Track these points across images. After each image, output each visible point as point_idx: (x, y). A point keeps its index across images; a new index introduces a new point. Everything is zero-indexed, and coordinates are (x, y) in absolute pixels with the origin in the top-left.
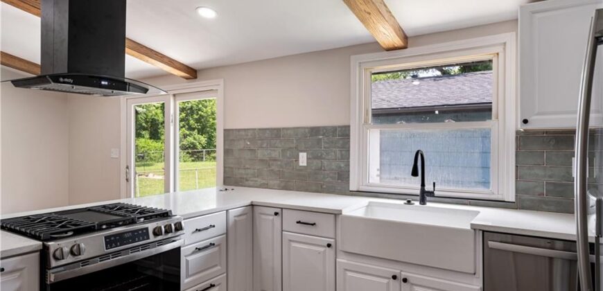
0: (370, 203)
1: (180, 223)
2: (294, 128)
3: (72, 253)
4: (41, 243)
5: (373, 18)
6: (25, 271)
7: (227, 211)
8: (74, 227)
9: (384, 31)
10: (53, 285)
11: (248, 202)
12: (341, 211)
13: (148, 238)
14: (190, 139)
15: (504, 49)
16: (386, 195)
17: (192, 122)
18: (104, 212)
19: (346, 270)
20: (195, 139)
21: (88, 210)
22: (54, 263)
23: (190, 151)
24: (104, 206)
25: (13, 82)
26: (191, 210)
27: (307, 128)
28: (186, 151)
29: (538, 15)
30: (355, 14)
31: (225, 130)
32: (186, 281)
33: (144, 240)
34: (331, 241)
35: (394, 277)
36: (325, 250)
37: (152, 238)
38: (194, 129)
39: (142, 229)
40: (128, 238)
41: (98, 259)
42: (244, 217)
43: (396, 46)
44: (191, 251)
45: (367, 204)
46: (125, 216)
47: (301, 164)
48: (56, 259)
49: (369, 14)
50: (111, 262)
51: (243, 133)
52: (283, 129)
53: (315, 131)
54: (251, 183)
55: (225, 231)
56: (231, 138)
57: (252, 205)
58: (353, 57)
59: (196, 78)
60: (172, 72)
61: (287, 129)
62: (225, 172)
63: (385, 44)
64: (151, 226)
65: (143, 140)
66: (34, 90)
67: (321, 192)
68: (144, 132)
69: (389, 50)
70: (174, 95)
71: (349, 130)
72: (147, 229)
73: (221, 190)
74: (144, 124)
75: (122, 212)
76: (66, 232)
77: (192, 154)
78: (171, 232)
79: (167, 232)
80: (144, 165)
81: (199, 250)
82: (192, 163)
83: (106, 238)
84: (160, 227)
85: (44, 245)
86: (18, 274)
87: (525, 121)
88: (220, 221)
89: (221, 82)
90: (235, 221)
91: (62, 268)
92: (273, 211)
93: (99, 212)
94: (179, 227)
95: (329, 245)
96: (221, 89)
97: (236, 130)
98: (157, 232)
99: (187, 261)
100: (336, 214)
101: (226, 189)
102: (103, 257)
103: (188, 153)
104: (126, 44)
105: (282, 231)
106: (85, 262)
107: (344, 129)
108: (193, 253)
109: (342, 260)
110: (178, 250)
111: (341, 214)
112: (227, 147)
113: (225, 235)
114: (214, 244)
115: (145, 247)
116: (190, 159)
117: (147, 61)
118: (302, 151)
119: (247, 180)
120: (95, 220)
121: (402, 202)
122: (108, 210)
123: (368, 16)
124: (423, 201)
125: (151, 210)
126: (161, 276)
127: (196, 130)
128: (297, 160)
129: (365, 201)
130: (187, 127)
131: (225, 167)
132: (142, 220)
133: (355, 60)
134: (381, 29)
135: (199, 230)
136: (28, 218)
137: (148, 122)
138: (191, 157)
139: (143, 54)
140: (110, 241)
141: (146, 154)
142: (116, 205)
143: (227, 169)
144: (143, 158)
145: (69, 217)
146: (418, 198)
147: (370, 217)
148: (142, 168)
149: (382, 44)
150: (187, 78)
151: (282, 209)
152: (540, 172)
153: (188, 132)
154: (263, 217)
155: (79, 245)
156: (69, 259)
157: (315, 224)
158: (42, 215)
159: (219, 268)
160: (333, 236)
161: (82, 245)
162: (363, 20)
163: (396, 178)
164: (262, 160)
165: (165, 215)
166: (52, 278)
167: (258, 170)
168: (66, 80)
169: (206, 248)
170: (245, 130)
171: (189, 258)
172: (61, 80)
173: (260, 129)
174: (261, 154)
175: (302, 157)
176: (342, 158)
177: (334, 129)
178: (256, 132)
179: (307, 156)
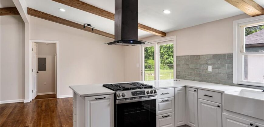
0: (242, 89)
1: (156, 90)
2: (206, 55)
3: (122, 95)
4: (114, 92)
5: (240, 4)
6: (111, 99)
7: (174, 88)
8: (123, 88)
9: (248, 8)
10: (117, 105)
11: (184, 85)
12: (224, 91)
13: (145, 94)
14: (169, 60)
16: (253, 87)
17: (169, 52)
18: (132, 85)
20: (171, 59)
21: (128, 84)
22: (118, 98)
23: (169, 65)
24: (132, 83)
25: (108, 43)
26: (160, 86)
27: (212, 55)
28: (167, 65)
30: (230, 3)
31: (177, 56)
32: (159, 112)
33: (143, 95)
34: (220, 105)
35: (251, 125)
36: (217, 109)
37: (146, 94)
38: (170, 55)
39: (143, 91)
40: (139, 93)
41: (130, 99)
42: (182, 91)
43: (257, 14)
44: (160, 101)
45: (240, 90)
46: (138, 86)
47: (209, 71)
48: (118, 97)
49: (238, 2)
50: (133, 100)
51: (184, 57)
52: (201, 55)
53: (215, 56)
54: (187, 78)
55: (174, 96)
56: (179, 59)
57: (185, 87)
58: (234, 22)
59: (165, 36)
60: (157, 34)
61: (203, 55)
62: (177, 73)
63: (250, 14)
64: (146, 90)
65: (150, 60)
66: (113, 45)
67: (218, 84)
68: (150, 57)
69: (253, 16)
70: (158, 43)
71: (233, 56)
72: (144, 91)
73: (174, 80)
74: (150, 54)
75: (138, 85)
76: (121, 89)
77: (169, 66)
78: (153, 93)
79: (151, 93)
80: (150, 70)
81: (163, 101)
82: (170, 70)
83: (132, 92)
84: (149, 91)
85: (115, 92)
86: (109, 100)
88: (171, 91)
89: (175, 37)
90: (178, 92)
91: (120, 100)
92: (194, 90)
93: (131, 84)
94: (155, 92)
95: (218, 106)
96: (175, 40)
97: (181, 56)
98: (148, 93)
99: (159, 105)
100: (222, 93)
101: (176, 80)
102: (131, 98)
103: (168, 66)
104: (138, 26)
105: (198, 98)
106: (126, 99)
107: (230, 55)
108: (161, 102)
109: (225, 113)
110: (155, 100)
111: (224, 93)
112: (177, 63)
113: (174, 97)
114: (169, 100)
115: (144, 97)
116: (169, 68)
117: (147, 31)
118: (210, 65)
119: (185, 77)
120: (129, 86)
121: (260, 91)
122: (133, 84)
123: (237, 3)
125: (146, 85)
126: (149, 110)
127: (171, 56)
128: (207, 69)
129: (240, 89)
130: (167, 55)
132: (143, 88)
133: (235, 23)
134: (246, 7)
135: (163, 94)
136: (111, 84)
137: (152, 53)
138: (169, 67)
139: (146, 29)
140: (133, 94)
141: (151, 66)
142: (136, 83)
143: (177, 72)
144: (150, 67)
145: (122, 85)
147: (242, 96)
148: (150, 71)
149: (248, 14)
150: (162, 36)
151: (198, 89)
153: (168, 57)
154: (190, 92)
155: (124, 94)
156: (121, 97)
157: (212, 96)
158: (115, 84)
159: (171, 109)
160: (221, 103)
161: (125, 94)
162: (235, 6)
164: (192, 69)
165: (151, 87)
166: (117, 103)
167: (190, 73)
168: (121, 42)
169: (166, 101)
170: (184, 56)
171: (160, 104)
172: (120, 42)
173: (191, 56)
174: (191, 66)
175: (210, 68)
176: (229, 68)
177: (224, 55)
178: (189, 57)
179: (212, 67)
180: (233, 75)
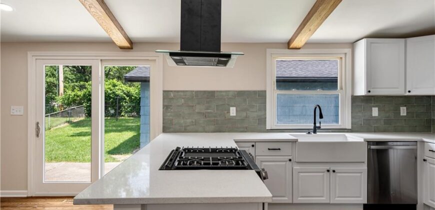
2: (226, 91)
12: (297, 139)
15: (346, 56)
19: (299, 172)
27: (236, 91)
29: (373, 45)
31: (164, 91)
35: (328, 171)
36: (287, 163)
47: (231, 115)
51: (182, 94)
52: (217, 91)
53: (240, 94)
56: (170, 97)
58: (268, 50)
59: (132, 48)
61: (221, 92)
62: (164, 122)
67: (246, 132)
69: (290, 49)
70: (101, 60)
71: (266, 93)
87: (369, 92)
92: (248, 144)
95: (290, 160)
100: (293, 142)
107: (262, 92)
109: (297, 167)
111: (297, 141)
112: (166, 104)
118: (232, 106)
124: (315, 132)
128: (229, 112)
131: (164, 119)
143: (166, 120)
146: (312, 131)
150: (124, 48)
151: (255, 142)
152: (360, 114)
157: (280, 149)
163: (292, 121)
164: (200, 113)
167: (196, 119)
170: (183, 91)
173: (197, 91)
174: (198, 108)
175: (233, 111)
176: (260, 110)
177: (255, 92)
178: (194, 93)
179: (236, 110)
180: (266, 118)
